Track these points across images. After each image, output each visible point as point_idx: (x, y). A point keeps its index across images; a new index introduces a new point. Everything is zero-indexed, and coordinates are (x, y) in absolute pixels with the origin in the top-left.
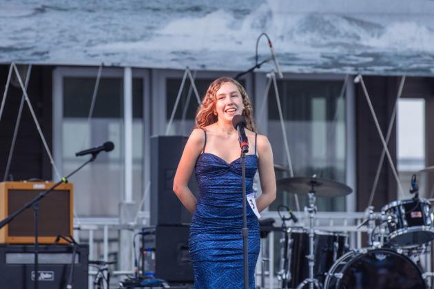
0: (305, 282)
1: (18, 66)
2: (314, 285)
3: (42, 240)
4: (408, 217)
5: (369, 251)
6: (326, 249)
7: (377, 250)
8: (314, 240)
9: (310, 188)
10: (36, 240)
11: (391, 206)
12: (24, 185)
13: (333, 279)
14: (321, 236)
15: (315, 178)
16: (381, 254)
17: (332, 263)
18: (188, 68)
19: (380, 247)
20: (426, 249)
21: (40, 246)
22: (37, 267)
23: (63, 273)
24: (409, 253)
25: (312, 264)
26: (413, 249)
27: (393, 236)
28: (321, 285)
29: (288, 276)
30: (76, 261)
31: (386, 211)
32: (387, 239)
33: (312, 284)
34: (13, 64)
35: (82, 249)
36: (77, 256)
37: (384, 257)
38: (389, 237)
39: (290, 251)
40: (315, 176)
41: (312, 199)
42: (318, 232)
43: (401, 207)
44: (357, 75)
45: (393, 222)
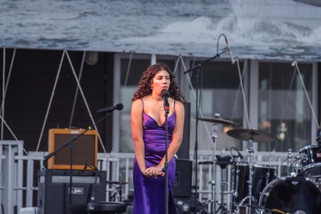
0: (246, 198)
1: (69, 52)
2: (252, 200)
3: (75, 167)
4: (315, 157)
5: (287, 179)
6: (262, 177)
7: (293, 179)
8: (253, 171)
10: (71, 167)
11: (304, 149)
12: (65, 131)
13: (265, 196)
14: (258, 168)
15: (254, 130)
16: (295, 180)
17: (265, 186)
18: (180, 55)
19: (295, 176)
21: (73, 171)
22: (72, 185)
23: (89, 189)
25: (250, 187)
27: (305, 169)
28: (256, 200)
29: (236, 194)
30: (98, 181)
31: (300, 153)
33: (250, 199)
34: (65, 50)
35: (102, 174)
36: (99, 178)
37: (297, 183)
38: (302, 170)
39: (237, 178)
41: (251, 144)
42: (256, 166)
43: (310, 150)
44: (294, 61)
45: (305, 160)
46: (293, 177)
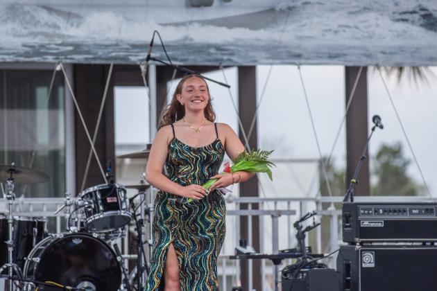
0: (5, 267)
2: (13, 269)
4: (104, 202)
5: (65, 236)
6: (25, 235)
7: (74, 235)
8: (13, 226)
9: (9, 175)
11: (87, 192)
13: (32, 263)
14: (20, 222)
15: (14, 166)
16: (77, 238)
17: (32, 248)
19: (76, 231)
20: (122, 233)
24: (105, 237)
25: (10, 249)
26: (110, 232)
27: (91, 220)
28: (20, 270)
31: (83, 197)
32: (84, 224)
33: (11, 268)
37: (81, 241)
38: (86, 222)
40: (13, 164)
41: (11, 187)
42: (17, 218)
43: (97, 193)
44: (59, 63)
45: (89, 207)
46: (74, 233)
